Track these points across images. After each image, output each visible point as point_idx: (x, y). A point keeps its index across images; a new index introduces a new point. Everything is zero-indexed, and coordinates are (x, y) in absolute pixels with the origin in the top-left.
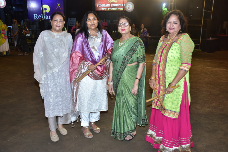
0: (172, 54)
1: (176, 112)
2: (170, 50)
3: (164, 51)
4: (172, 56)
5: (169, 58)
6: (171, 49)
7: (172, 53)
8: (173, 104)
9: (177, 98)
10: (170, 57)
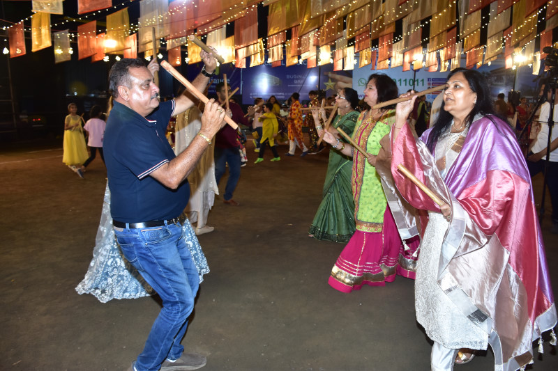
0: (374, 139)
1: (378, 223)
2: (373, 133)
3: (364, 134)
4: (374, 141)
5: (370, 144)
6: (373, 131)
7: (374, 136)
8: (373, 212)
9: (379, 203)
10: (371, 142)
